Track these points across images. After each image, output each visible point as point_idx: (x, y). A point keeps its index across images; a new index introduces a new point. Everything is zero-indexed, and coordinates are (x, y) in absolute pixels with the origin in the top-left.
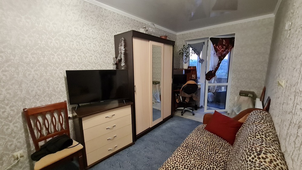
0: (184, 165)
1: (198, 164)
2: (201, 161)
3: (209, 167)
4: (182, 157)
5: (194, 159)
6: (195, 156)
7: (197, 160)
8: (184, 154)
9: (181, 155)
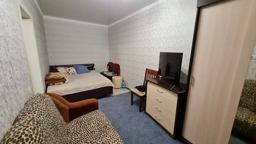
0: (94, 118)
1: (88, 127)
2: (88, 131)
3: (81, 133)
4: (100, 120)
5: (93, 127)
6: (94, 129)
7: (91, 128)
8: (101, 122)
9: (102, 120)
